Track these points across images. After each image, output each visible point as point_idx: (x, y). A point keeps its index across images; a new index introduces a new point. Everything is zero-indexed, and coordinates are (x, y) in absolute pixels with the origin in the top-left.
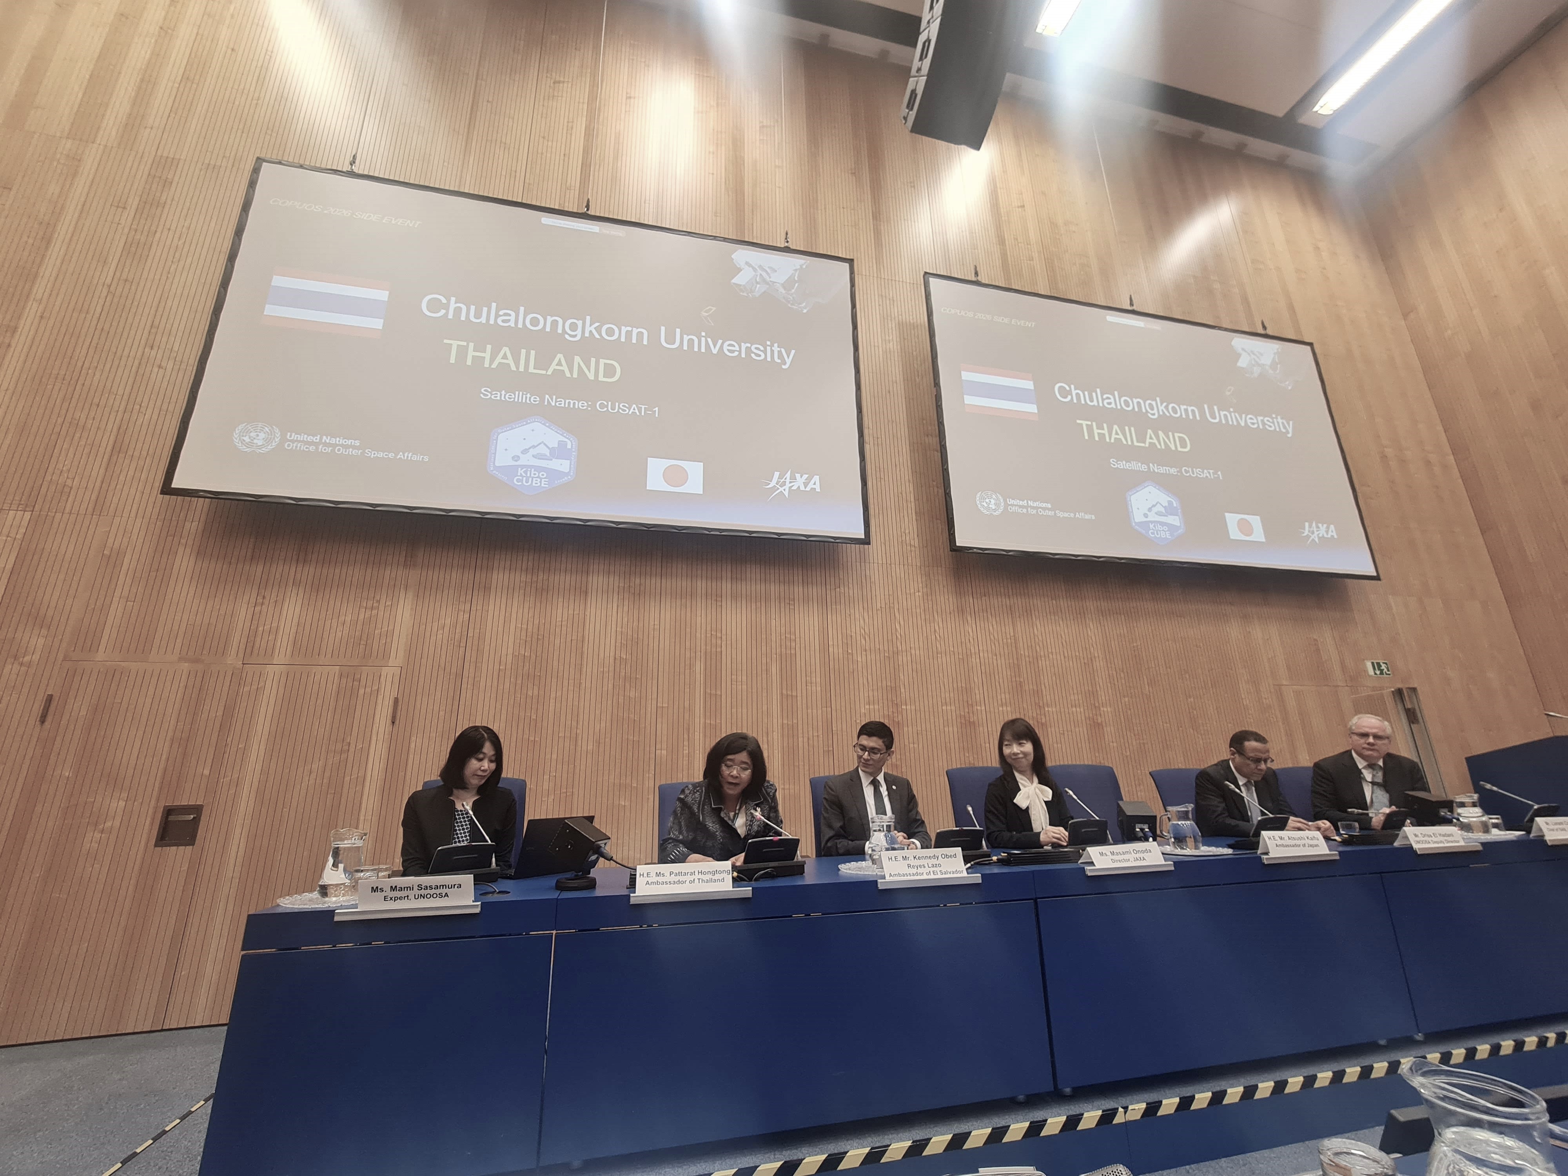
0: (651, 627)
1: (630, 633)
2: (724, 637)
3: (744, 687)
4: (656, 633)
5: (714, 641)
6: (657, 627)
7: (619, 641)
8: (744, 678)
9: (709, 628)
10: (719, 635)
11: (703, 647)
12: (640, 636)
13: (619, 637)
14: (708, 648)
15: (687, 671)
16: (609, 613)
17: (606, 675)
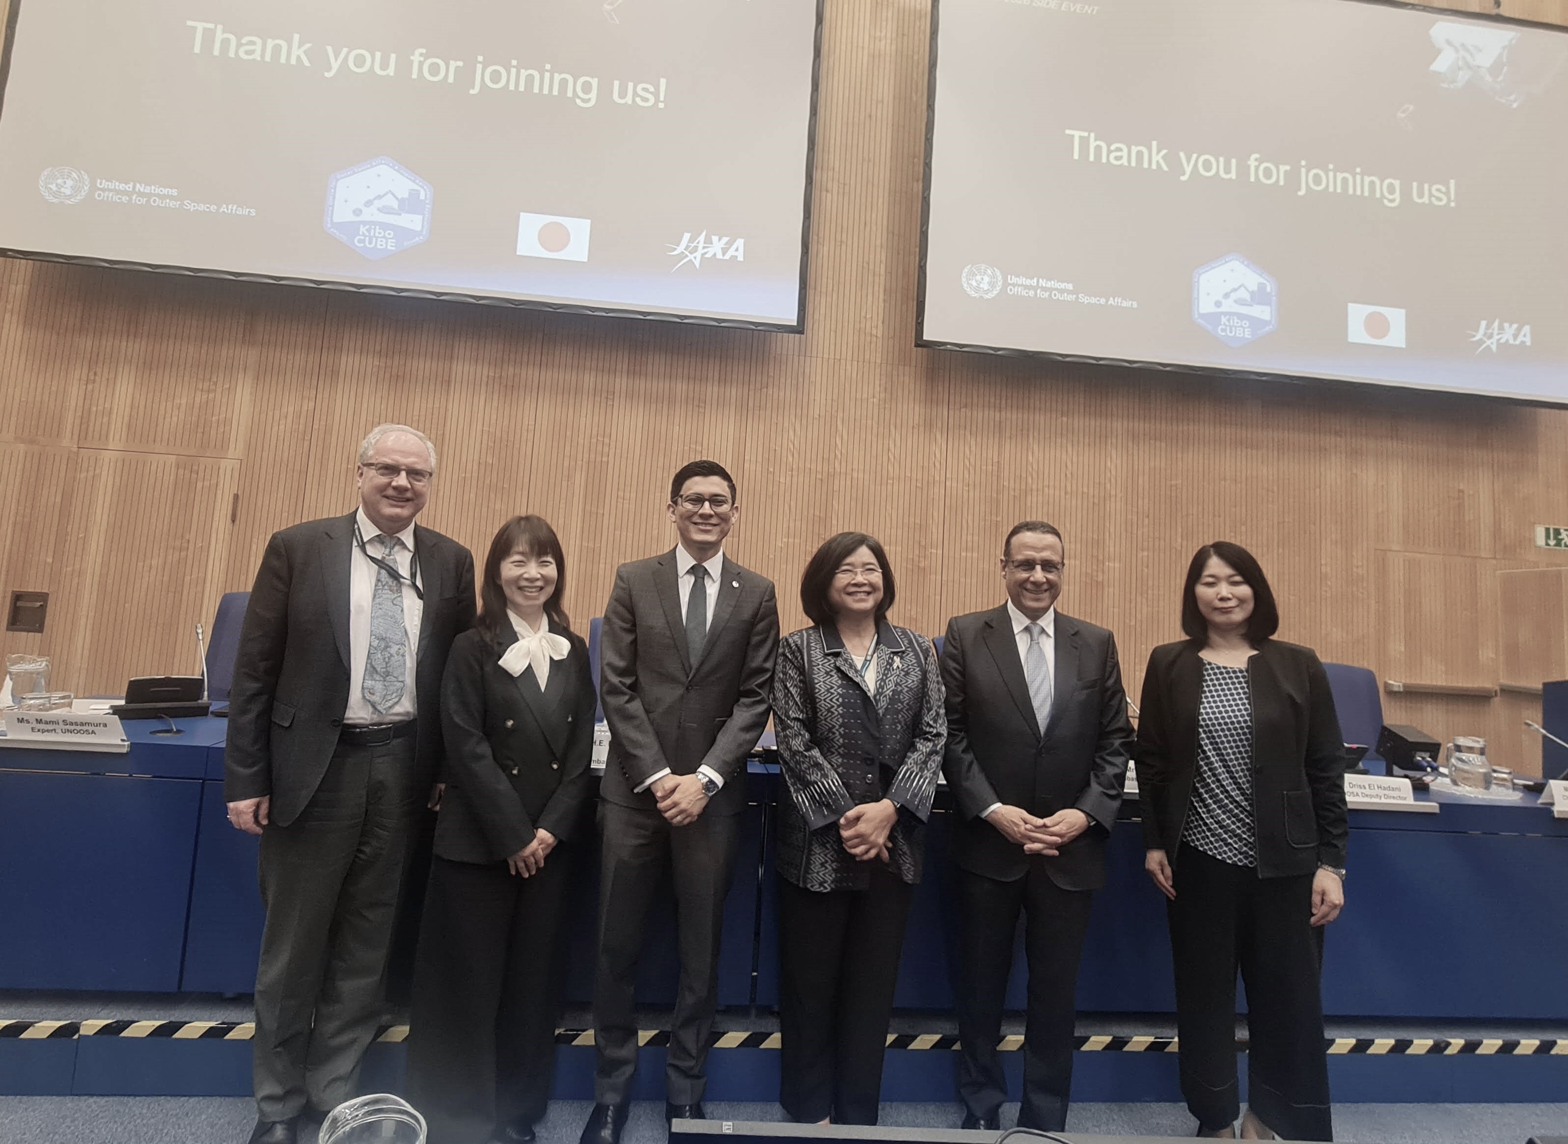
0: (525, 428)
1: (498, 434)
2: (613, 444)
3: (632, 507)
4: (531, 435)
5: (600, 448)
6: (531, 428)
7: (485, 442)
8: (633, 495)
9: (594, 432)
10: (607, 440)
11: (586, 455)
12: (511, 438)
13: (485, 437)
14: (593, 456)
15: (564, 484)
16: (475, 409)
17: (468, 482)
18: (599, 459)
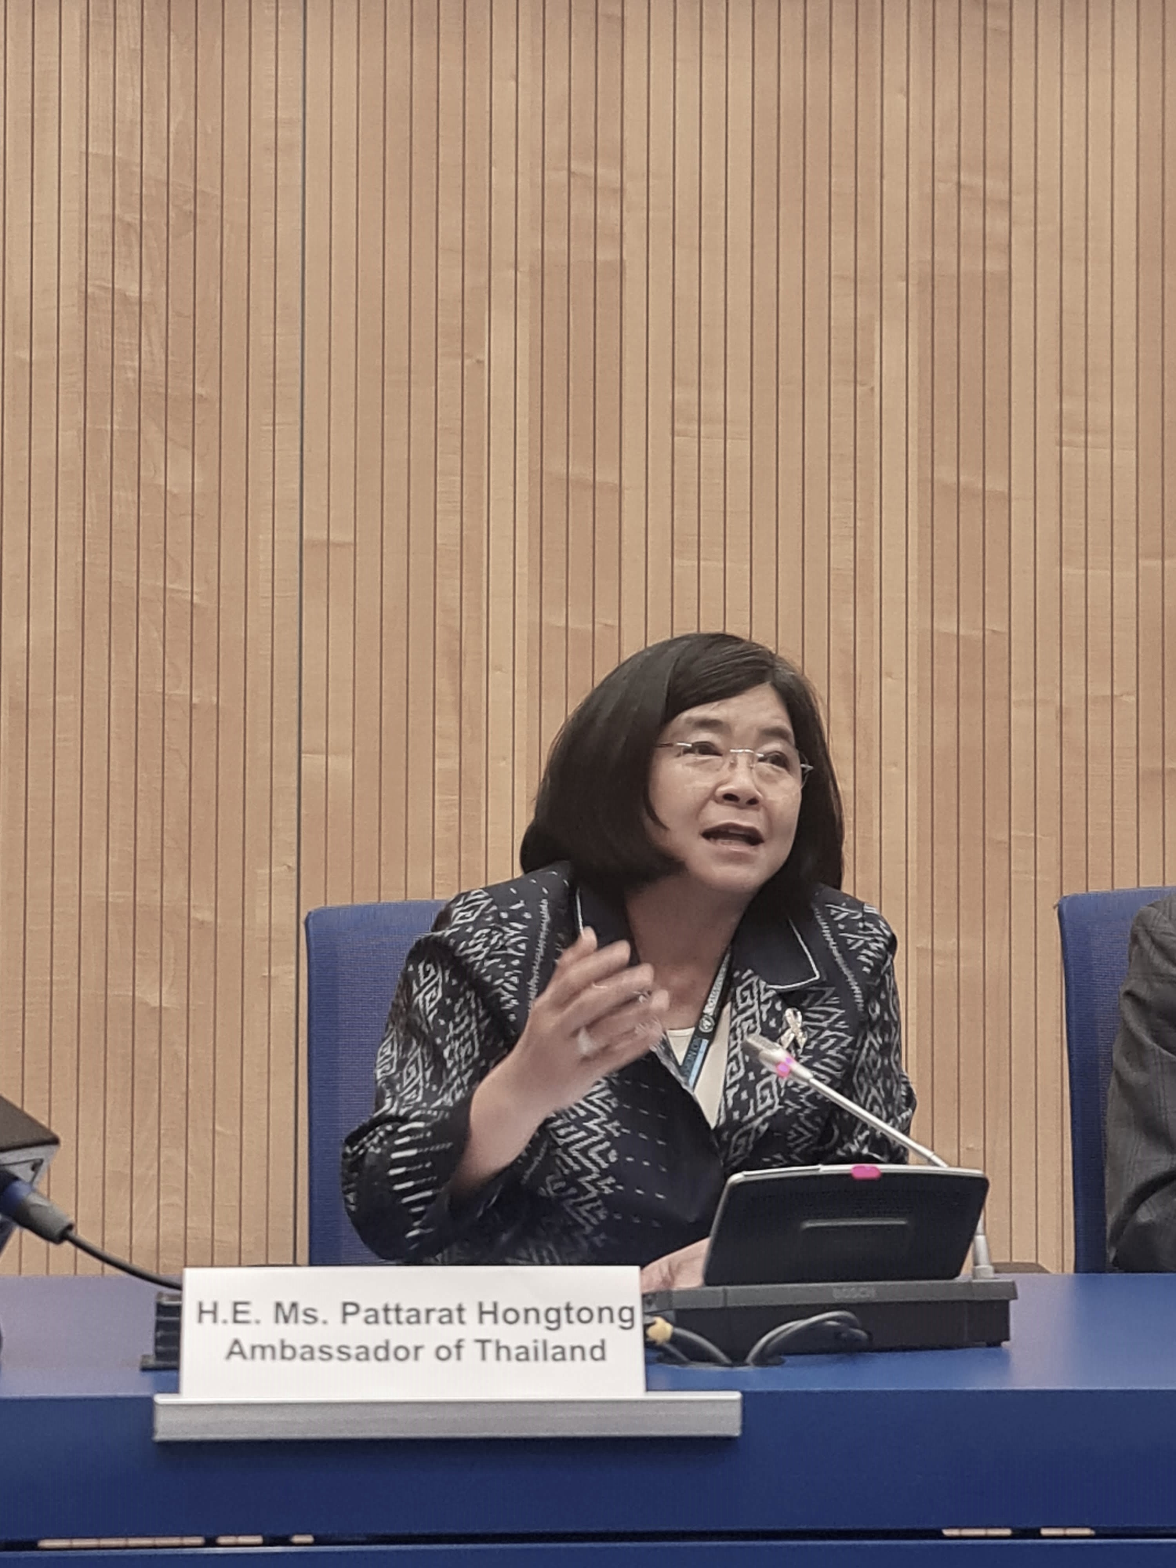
2: (634, 190)
4: (291, 164)
5: (582, 207)
6: (290, 135)
8: (739, 402)
9: (556, 141)
10: (608, 174)
11: (529, 244)
18: (582, 253)
